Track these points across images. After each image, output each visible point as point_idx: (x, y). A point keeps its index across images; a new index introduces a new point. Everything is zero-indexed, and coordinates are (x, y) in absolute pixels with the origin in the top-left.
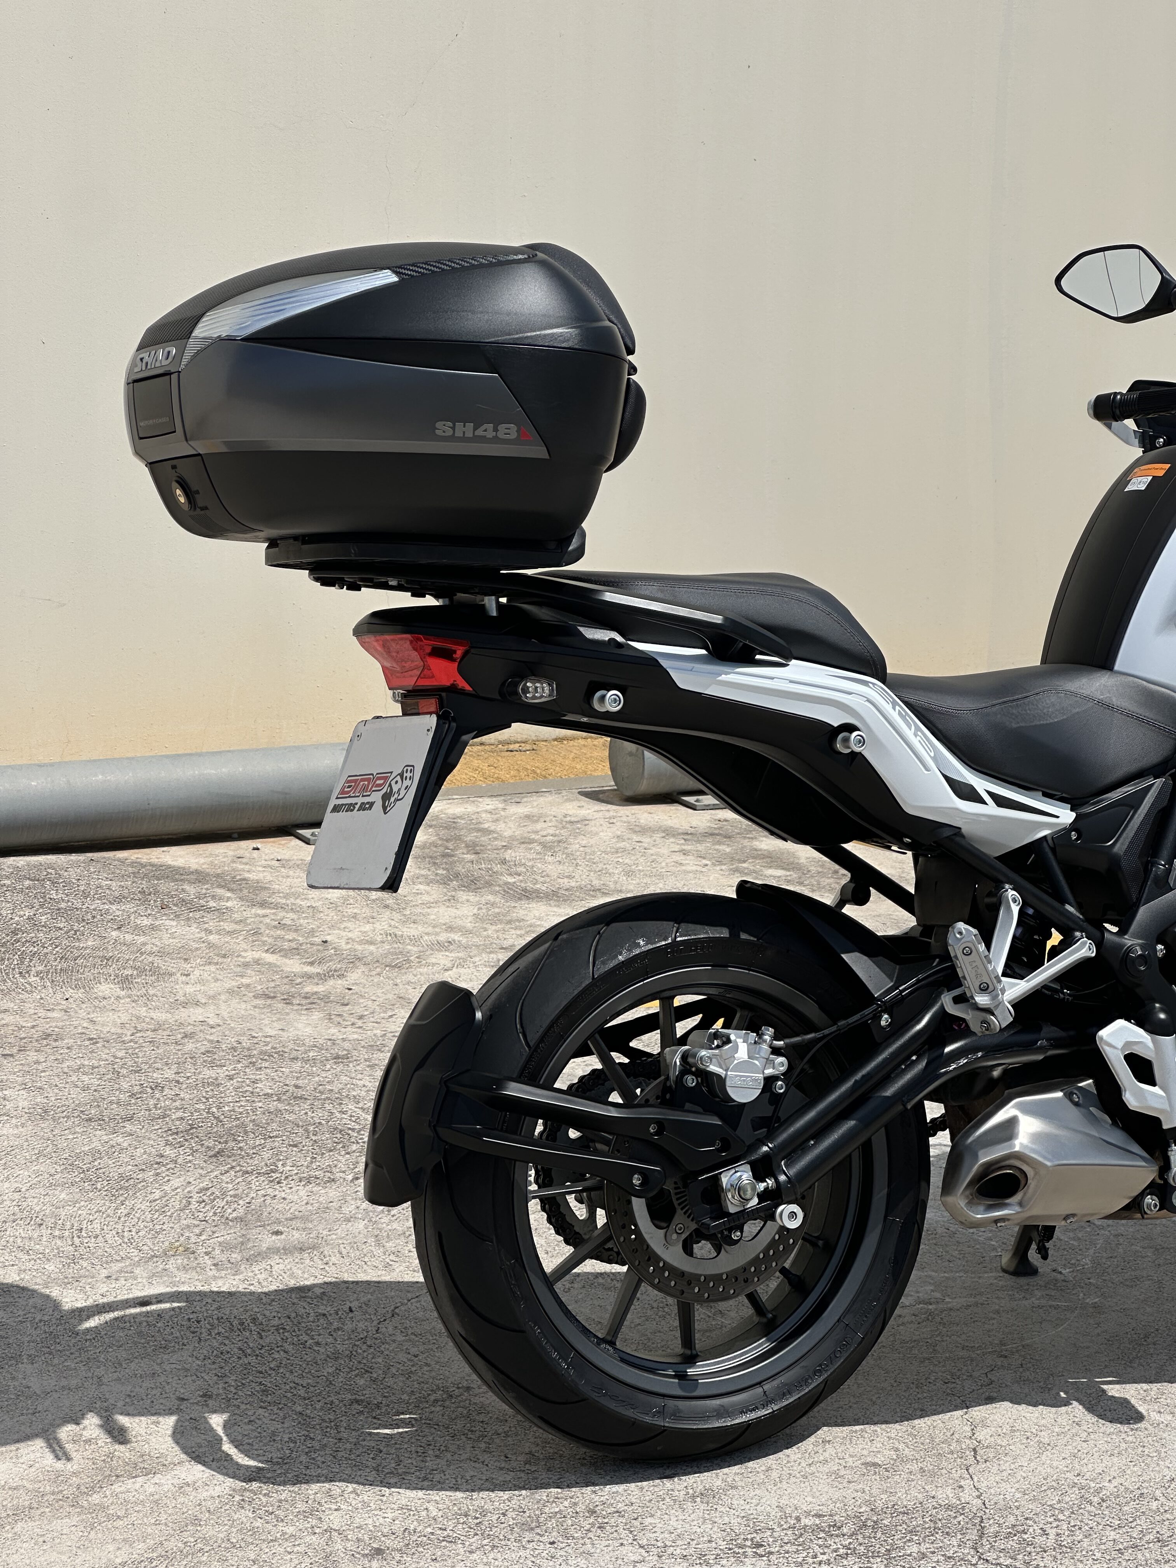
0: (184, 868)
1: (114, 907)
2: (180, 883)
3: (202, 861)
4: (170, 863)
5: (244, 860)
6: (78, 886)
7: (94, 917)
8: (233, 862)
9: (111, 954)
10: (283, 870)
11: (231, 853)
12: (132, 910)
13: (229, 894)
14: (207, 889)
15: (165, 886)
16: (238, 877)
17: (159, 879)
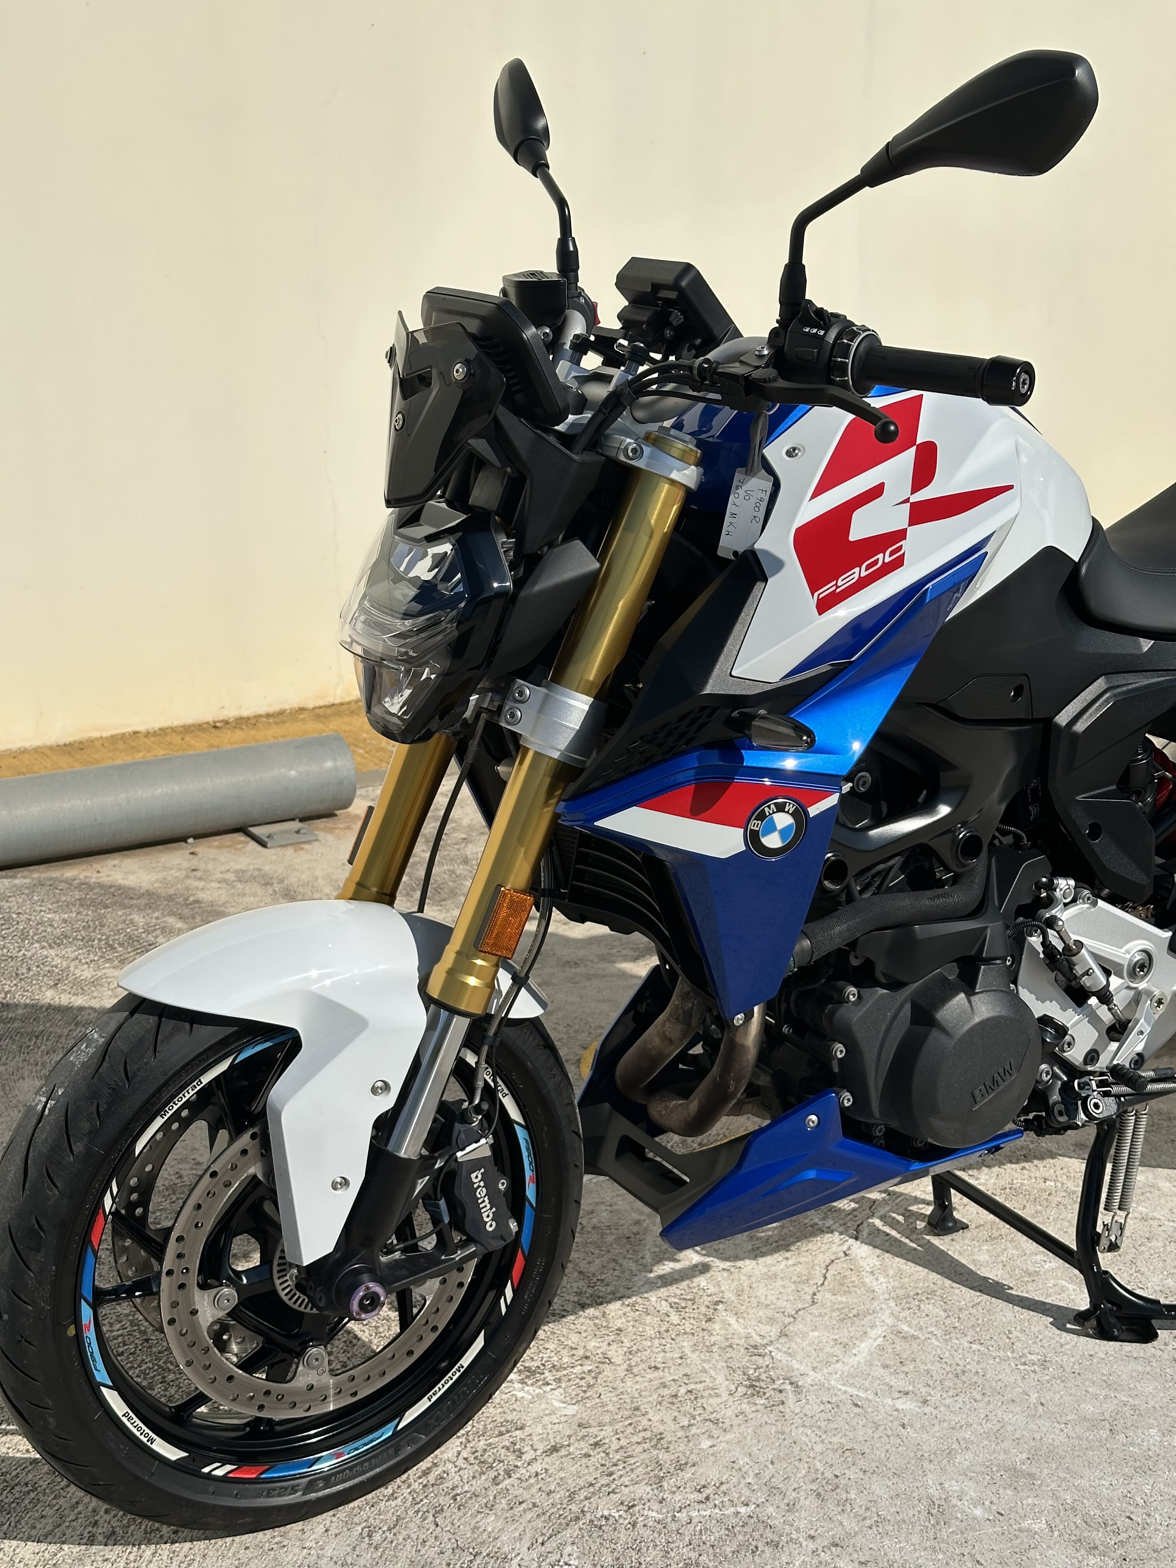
0: (134, 889)
1: (52, 952)
2: (128, 911)
3: (153, 879)
4: (120, 882)
5: (198, 874)
6: (18, 923)
7: (29, 969)
8: (188, 877)
9: (41, 1028)
10: (239, 885)
11: (185, 864)
12: (73, 956)
13: (180, 925)
14: (157, 918)
15: (114, 917)
16: (191, 899)
17: (106, 907)
